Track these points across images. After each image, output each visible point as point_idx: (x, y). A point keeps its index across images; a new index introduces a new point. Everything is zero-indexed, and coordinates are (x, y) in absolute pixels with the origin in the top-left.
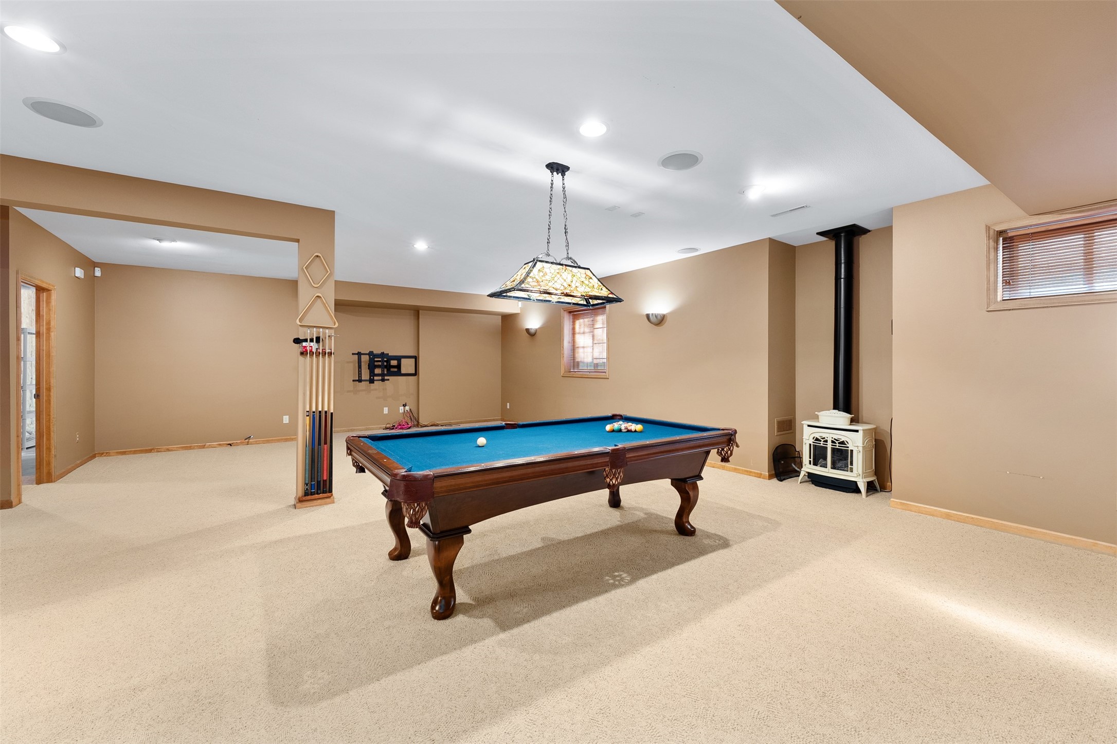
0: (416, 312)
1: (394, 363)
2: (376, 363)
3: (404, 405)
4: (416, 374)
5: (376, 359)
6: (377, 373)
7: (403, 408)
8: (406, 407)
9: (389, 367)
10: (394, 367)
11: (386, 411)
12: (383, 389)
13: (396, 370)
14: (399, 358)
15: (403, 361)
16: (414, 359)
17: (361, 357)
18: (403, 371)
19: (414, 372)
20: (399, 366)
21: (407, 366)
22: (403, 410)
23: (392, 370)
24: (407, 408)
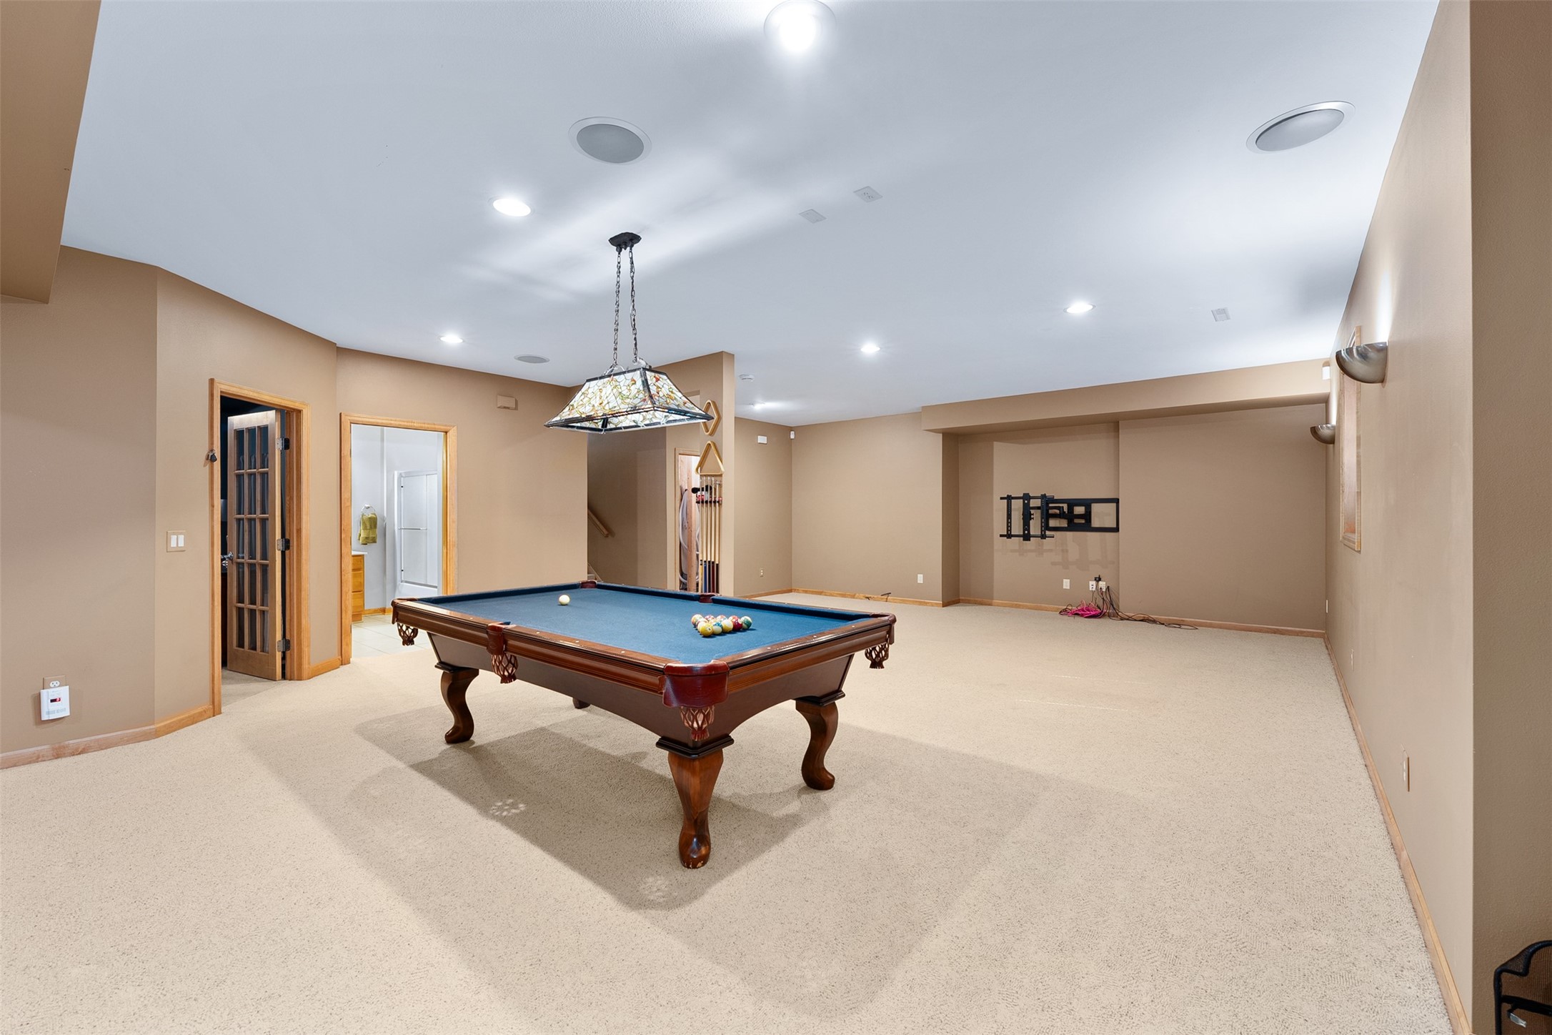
0: (1114, 424)
1: (1079, 510)
2: (1051, 511)
3: (1098, 579)
4: (1116, 530)
5: (1050, 505)
6: (1054, 526)
7: (1094, 583)
8: (1100, 582)
9: (1070, 517)
10: (1080, 516)
11: (1066, 584)
12: (1063, 551)
13: (1083, 521)
14: (1087, 503)
15: (1095, 507)
16: (1115, 504)
17: (1011, 502)
18: (1096, 523)
19: (1115, 526)
20: (1087, 516)
21: (1102, 515)
22: (1094, 587)
23: (1077, 521)
24: (1102, 584)
